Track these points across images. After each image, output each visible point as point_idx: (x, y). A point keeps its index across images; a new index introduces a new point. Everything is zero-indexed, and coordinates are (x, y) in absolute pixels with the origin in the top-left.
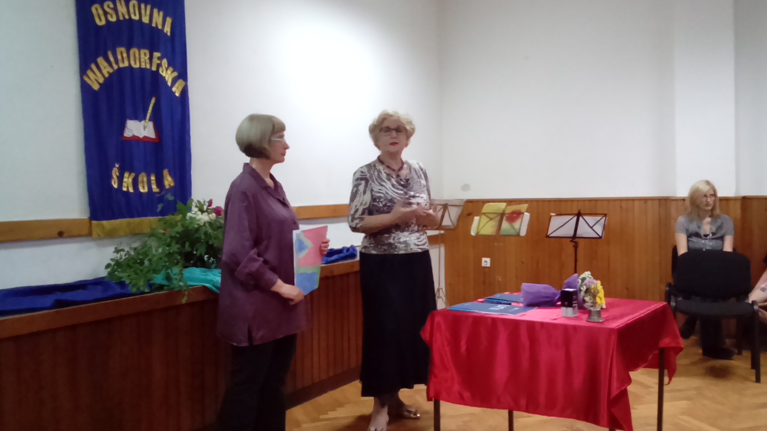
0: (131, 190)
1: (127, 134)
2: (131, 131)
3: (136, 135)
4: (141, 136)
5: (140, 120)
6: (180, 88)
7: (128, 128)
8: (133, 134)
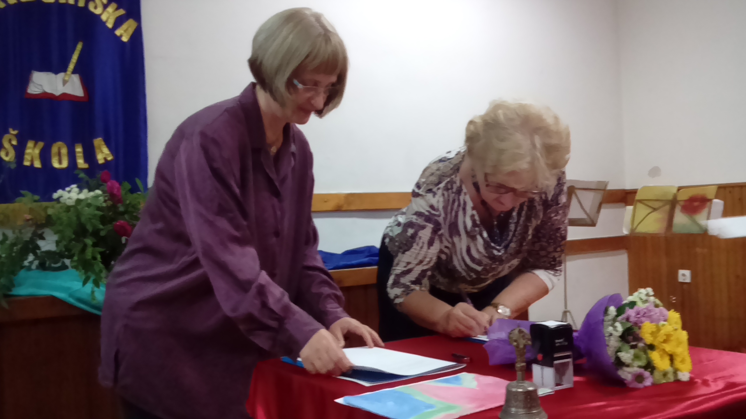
0: (38, 164)
1: (33, 89)
2: (39, 87)
3: (48, 90)
4: (57, 93)
5: (56, 72)
6: (131, 31)
7: (33, 82)
8: (43, 90)
